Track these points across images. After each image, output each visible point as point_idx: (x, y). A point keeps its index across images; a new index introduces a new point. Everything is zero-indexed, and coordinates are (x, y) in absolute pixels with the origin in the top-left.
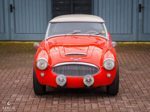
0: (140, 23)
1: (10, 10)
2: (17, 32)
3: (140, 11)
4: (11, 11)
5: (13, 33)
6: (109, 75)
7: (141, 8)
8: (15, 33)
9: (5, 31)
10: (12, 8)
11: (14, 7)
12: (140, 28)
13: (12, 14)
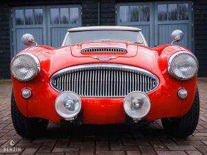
6: (183, 93)
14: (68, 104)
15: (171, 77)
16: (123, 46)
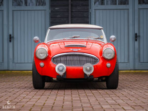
0: (137, 52)
1: (9, 39)
2: (15, 61)
3: (136, 40)
4: (10, 41)
5: (11, 63)
6: (109, 65)
7: (137, 37)
8: (13, 62)
9: (3, 61)
10: (11, 38)
11: (13, 37)
12: (136, 57)
13: (11, 44)
14: (60, 68)
15: (104, 59)
16: (84, 44)
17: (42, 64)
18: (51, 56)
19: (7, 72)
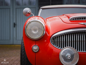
2: (17, 39)
10: (15, 25)
17: (35, 48)
18: (51, 35)
19: (12, 45)
